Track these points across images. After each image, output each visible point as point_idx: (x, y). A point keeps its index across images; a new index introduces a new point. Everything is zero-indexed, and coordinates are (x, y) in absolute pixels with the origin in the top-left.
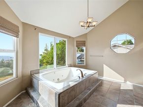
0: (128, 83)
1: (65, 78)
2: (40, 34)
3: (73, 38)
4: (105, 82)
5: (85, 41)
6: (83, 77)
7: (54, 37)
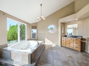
0: (54, 44)
1: (26, 47)
2: (8, 18)
3: (30, 24)
4: (46, 46)
5: (36, 26)
6: (38, 44)
7: (18, 22)
